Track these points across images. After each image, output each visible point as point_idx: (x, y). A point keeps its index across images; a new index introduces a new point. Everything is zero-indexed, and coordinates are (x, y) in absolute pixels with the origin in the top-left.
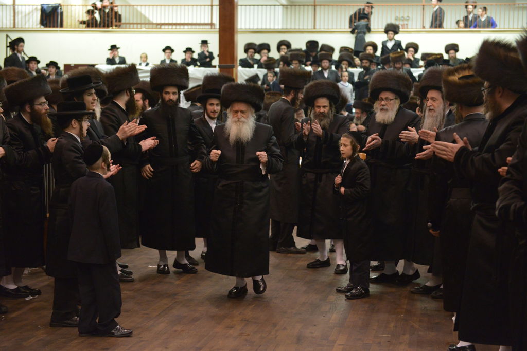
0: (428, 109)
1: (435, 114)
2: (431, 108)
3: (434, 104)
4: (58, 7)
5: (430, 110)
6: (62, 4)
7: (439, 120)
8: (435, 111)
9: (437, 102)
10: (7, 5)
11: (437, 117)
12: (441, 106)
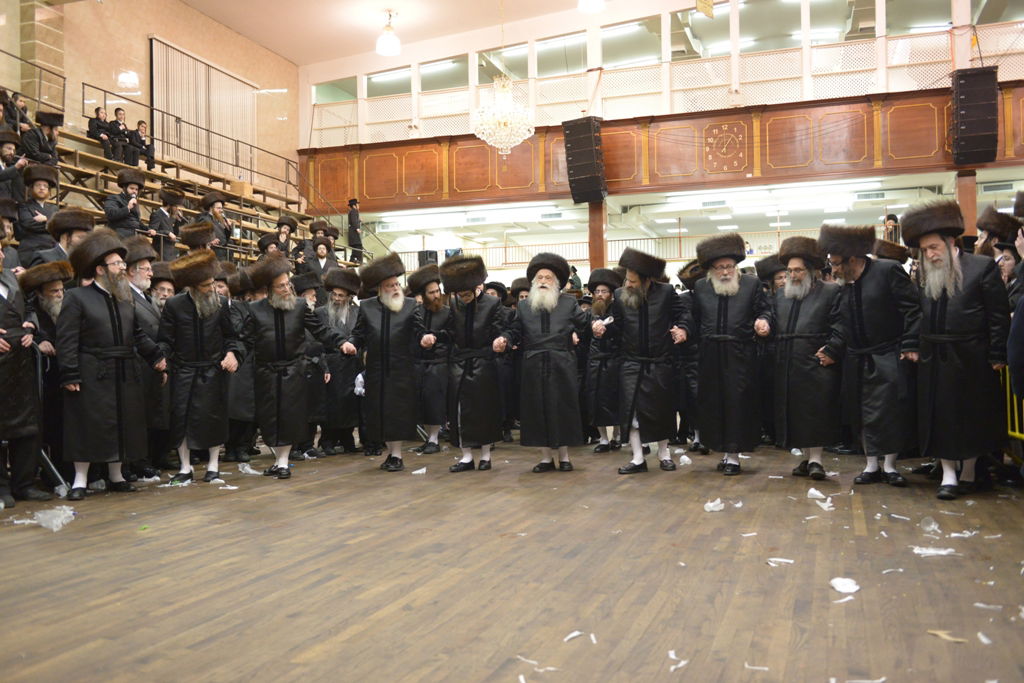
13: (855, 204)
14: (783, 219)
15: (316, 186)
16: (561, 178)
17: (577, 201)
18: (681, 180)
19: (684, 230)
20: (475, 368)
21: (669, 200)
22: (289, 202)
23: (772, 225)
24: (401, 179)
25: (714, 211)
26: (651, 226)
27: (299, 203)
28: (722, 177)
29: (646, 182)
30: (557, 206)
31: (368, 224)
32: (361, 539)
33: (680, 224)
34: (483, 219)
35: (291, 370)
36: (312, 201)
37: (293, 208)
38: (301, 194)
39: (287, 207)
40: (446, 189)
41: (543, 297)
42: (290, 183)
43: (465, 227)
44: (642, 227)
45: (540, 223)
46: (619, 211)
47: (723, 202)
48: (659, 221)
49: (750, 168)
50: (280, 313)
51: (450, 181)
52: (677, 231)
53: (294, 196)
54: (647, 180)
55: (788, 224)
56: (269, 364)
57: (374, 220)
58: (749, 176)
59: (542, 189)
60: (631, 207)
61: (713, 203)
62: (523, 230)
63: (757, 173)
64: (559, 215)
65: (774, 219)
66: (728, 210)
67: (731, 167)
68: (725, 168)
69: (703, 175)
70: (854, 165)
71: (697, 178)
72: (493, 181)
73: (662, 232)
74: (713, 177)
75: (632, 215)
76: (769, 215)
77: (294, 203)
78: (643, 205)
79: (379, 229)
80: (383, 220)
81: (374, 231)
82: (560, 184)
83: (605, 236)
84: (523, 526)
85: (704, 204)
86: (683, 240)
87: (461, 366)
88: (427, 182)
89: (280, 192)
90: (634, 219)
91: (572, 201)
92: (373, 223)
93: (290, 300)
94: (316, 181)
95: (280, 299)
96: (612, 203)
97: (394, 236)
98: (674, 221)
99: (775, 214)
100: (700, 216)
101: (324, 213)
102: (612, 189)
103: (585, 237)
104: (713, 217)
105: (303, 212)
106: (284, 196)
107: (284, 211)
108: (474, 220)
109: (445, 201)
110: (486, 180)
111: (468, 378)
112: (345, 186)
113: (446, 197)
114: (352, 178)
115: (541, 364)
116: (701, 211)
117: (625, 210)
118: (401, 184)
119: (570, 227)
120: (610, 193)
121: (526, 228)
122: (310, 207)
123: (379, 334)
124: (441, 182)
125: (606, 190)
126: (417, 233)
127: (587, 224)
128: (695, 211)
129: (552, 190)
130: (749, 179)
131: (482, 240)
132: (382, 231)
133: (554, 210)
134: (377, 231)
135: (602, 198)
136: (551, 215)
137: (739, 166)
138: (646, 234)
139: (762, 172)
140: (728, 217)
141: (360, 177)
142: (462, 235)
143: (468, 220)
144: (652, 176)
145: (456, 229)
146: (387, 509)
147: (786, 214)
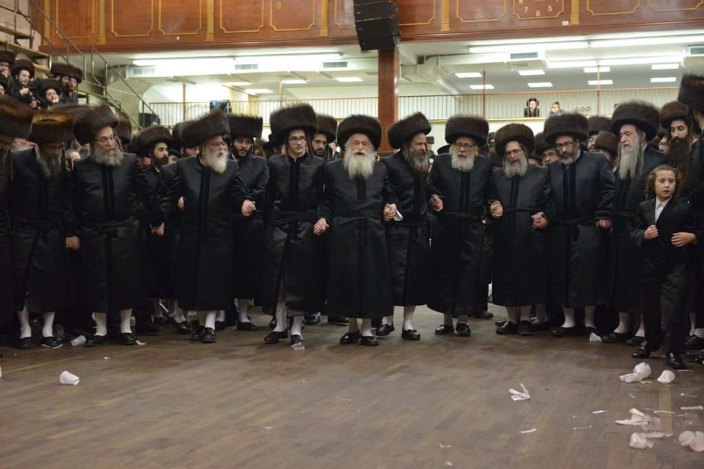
0: (623, 145)
1: (630, 149)
2: (626, 143)
3: (628, 138)
4: (227, 103)
5: (625, 146)
6: (231, 100)
7: (636, 155)
8: (630, 146)
9: (632, 136)
10: (177, 103)
11: (634, 151)
12: (637, 140)
13: (687, 59)
14: (604, 76)
15: (52, 18)
16: (347, 20)
17: (365, 48)
18: (486, 27)
19: (489, 87)
20: (300, 232)
21: (472, 50)
22: (18, 36)
23: (591, 83)
24: (156, 14)
25: (524, 65)
26: (452, 81)
27: (31, 38)
28: (534, 24)
29: (445, 27)
30: (341, 54)
31: (116, 67)
32: (68, 433)
33: (484, 80)
34: (255, 66)
35: (121, 231)
36: (47, 35)
37: (24, 44)
38: (33, 27)
39: (16, 42)
40: (211, 29)
41: (361, 165)
42: (20, 13)
43: (234, 75)
44: (441, 82)
45: (322, 73)
46: (414, 61)
47: (535, 55)
48: (460, 75)
49: (567, 15)
50: (107, 170)
51: (216, 19)
52: (480, 87)
53: (25, 29)
54: (447, 26)
55: (610, 82)
56: (98, 225)
57: (124, 63)
58: (565, 23)
59: (324, 32)
60: (428, 57)
61: (524, 55)
62: (301, 81)
63: (575, 20)
64: (344, 64)
65: (593, 76)
66: (540, 64)
67: (545, 12)
68: (538, 13)
69: (512, 22)
70: (687, 13)
71: (505, 25)
72: (267, 21)
73: (463, 88)
74: (523, 24)
75: (429, 67)
76: (587, 71)
77: (24, 37)
78: (441, 56)
79: (129, 74)
80: (135, 63)
81: (125, 76)
82: (345, 27)
83: (396, 91)
84: (269, 418)
85: (513, 56)
86: (487, 97)
87: (284, 230)
88: (187, 19)
89: (7, 23)
90: (431, 71)
91: (358, 47)
92: (123, 66)
93: (115, 155)
94: (53, 12)
95: (104, 154)
96: (405, 51)
97: (148, 83)
98: (478, 75)
99: (595, 70)
100: (508, 70)
101: (62, 51)
102: (406, 35)
103: (375, 92)
104: (523, 73)
105: (35, 49)
106: (12, 28)
107: (11, 46)
108: (244, 67)
109: (208, 42)
110: (259, 19)
111: (292, 241)
112: (88, 20)
113: (210, 38)
114: (98, 10)
115: (357, 232)
116: (508, 64)
117: (421, 60)
118: (156, 21)
119: (357, 79)
120: (404, 40)
121: (305, 79)
122: (45, 43)
123: (198, 197)
124: (205, 20)
125: (398, 35)
126: (176, 80)
127: (376, 77)
128: (502, 63)
129: (336, 34)
130: (566, 27)
131: (253, 92)
132: (133, 75)
133: (337, 58)
134: (127, 76)
135: (394, 45)
136: (334, 64)
137: (554, 12)
138: (445, 90)
139: (581, 19)
140: (541, 72)
141: (107, 10)
142: (230, 84)
143: (237, 67)
144: (453, 22)
145: (224, 78)
146: (108, 399)
147: (608, 70)
